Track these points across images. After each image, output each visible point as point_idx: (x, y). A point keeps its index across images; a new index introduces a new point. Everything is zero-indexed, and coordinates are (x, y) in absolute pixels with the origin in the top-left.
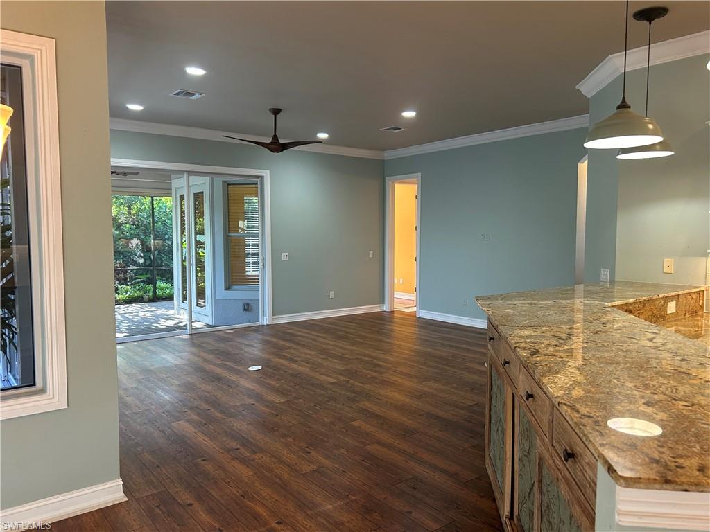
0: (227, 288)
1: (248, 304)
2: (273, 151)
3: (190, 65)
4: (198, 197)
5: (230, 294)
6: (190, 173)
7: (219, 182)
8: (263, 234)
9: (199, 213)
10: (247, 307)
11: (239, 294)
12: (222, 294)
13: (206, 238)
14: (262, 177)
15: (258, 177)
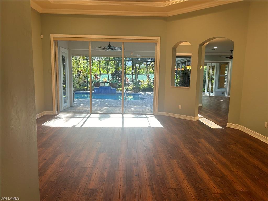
0: (218, 88)
1: (223, 92)
2: (230, 58)
3: (214, 47)
4: (213, 67)
5: (219, 90)
6: (212, 62)
7: (218, 64)
8: (228, 76)
9: (213, 70)
10: (223, 93)
11: (221, 90)
12: (217, 89)
13: (214, 77)
14: (229, 63)
15: (228, 62)
